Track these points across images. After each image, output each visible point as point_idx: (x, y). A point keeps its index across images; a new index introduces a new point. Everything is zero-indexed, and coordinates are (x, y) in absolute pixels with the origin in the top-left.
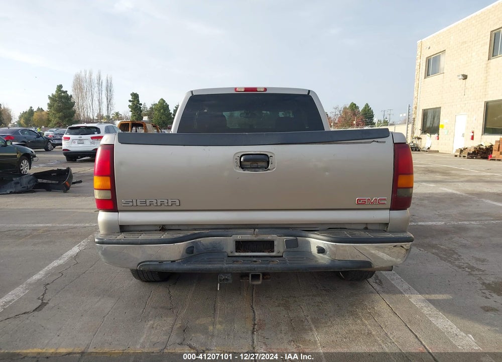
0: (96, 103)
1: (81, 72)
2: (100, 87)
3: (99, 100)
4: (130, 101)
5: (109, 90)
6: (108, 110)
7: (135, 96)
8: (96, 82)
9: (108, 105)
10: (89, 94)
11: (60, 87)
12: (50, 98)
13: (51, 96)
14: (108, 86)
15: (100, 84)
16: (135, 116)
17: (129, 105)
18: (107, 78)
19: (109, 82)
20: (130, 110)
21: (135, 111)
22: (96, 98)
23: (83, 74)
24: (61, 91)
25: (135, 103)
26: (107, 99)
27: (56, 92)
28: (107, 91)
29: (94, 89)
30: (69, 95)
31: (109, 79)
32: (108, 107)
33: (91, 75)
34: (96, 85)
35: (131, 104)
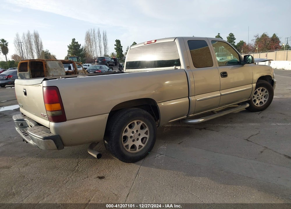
0: (98, 48)
1: (89, 30)
2: (100, 38)
3: (99, 46)
4: (115, 45)
5: (105, 39)
6: (105, 52)
7: (118, 42)
8: (97, 35)
9: (105, 49)
10: (94, 43)
11: (74, 40)
12: (68, 47)
13: (69, 46)
14: (104, 37)
15: (99, 36)
16: (119, 54)
17: (115, 48)
18: (103, 32)
19: (105, 35)
20: (116, 51)
21: (118, 51)
22: (98, 45)
23: (90, 31)
24: (74, 42)
25: (118, 46)
26: (104, 45)
27: (72, 43)
28: (104, 40)
29: (96, 39)
30: (79, 44)
31: (104, 33)
32: (105, 50)
33: (94, 32)
34: (98, 37)
35: (116, 47)
